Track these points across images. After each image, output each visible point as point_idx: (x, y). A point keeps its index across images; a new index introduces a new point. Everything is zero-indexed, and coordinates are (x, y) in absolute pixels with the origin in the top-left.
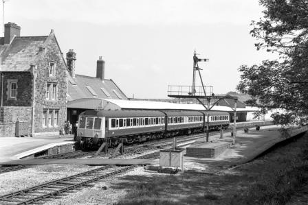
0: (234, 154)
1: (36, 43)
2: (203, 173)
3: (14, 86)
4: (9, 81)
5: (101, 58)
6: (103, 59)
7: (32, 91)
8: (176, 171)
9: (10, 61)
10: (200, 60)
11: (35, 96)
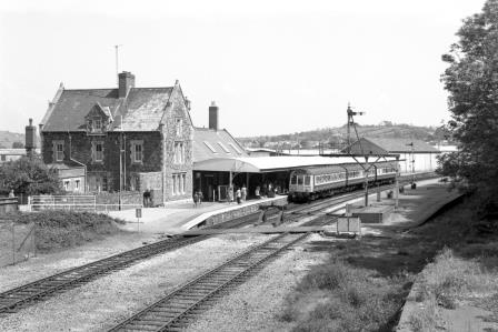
0: (401, 219)
1: (159, 95)
2: (380, 237)
3: (138, 148)
4: (132, 142)
5: (213, 103)
6: (217, 105)
7: (162, 154)
8: (355, 236)
9: (132, 119)
10: (355, 114)
11: (165, 159)
